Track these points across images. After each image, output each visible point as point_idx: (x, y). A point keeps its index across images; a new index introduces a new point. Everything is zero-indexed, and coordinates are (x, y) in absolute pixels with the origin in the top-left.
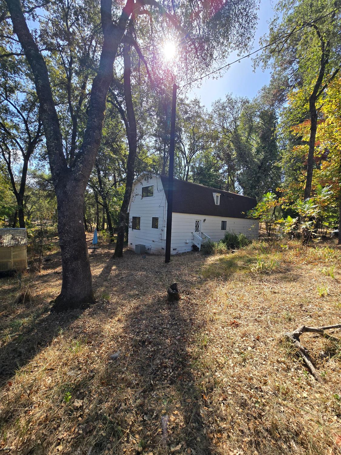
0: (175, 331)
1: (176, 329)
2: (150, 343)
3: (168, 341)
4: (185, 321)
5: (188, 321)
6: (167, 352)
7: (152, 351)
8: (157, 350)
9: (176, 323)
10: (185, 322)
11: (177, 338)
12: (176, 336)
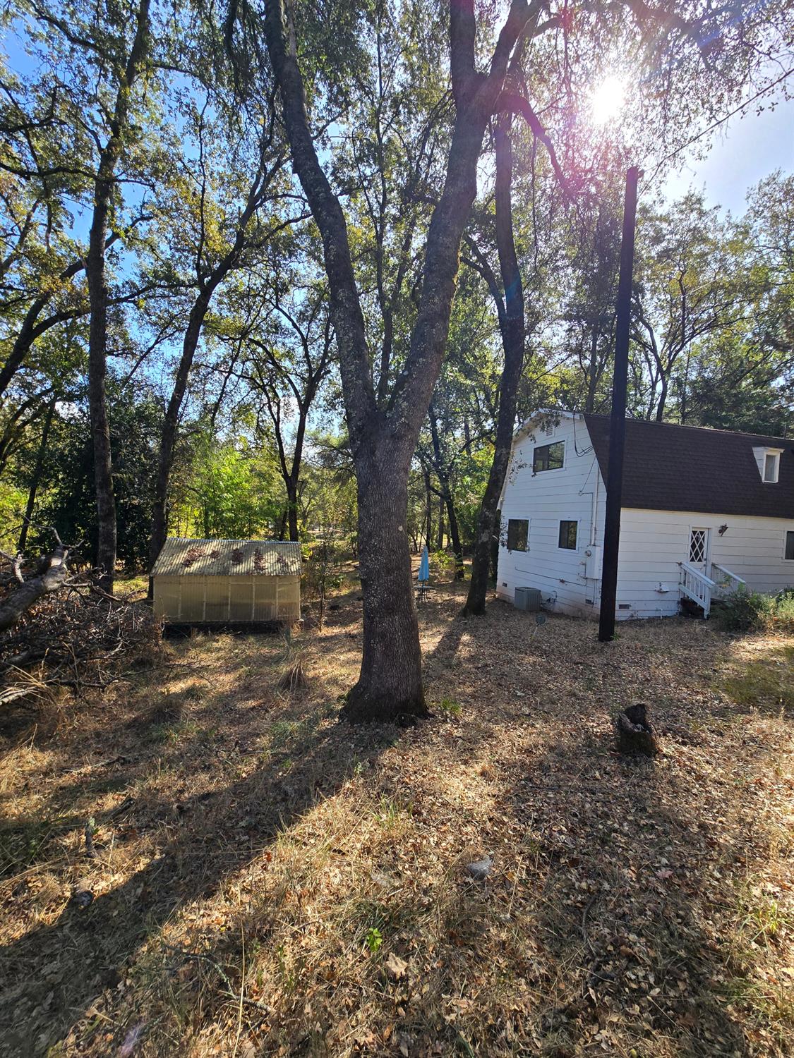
0: (652, 851)
1: (652, 843)
2: (574, 863)
3: (629, 873)
4: (684, 826)
5: (695, 829)
6: (630, 909)
7: (582, 891)
8: (599, 891)
9: (652, 826)
10: (685, 829)
11: (659, 873)
12: (657, 868)
